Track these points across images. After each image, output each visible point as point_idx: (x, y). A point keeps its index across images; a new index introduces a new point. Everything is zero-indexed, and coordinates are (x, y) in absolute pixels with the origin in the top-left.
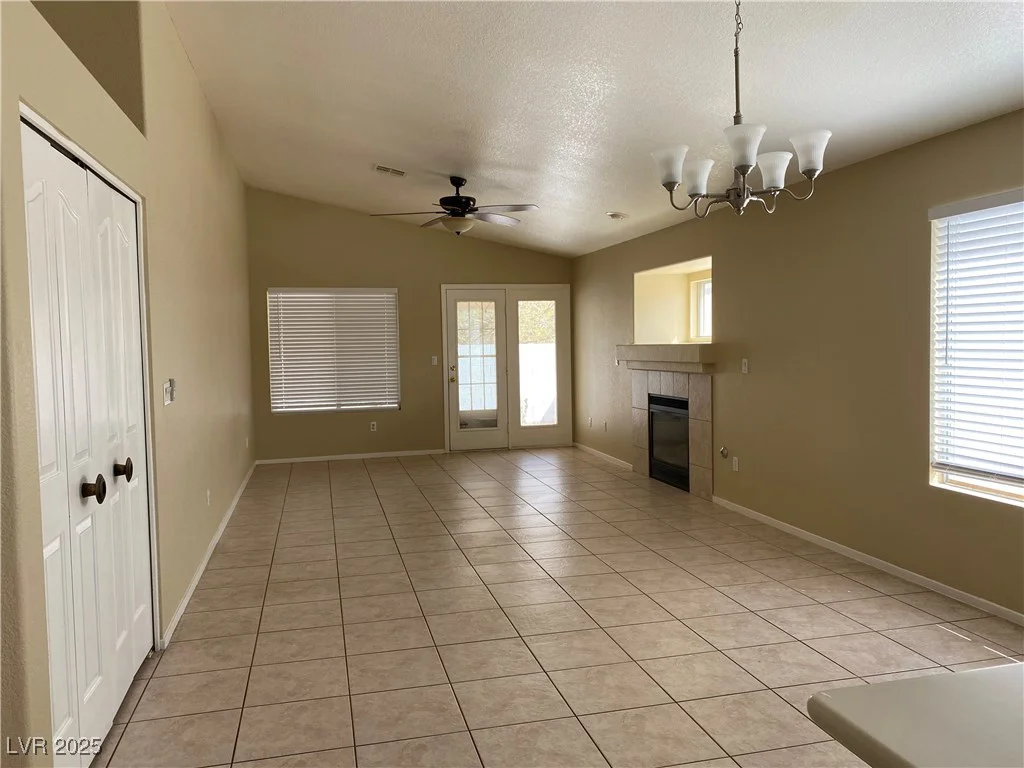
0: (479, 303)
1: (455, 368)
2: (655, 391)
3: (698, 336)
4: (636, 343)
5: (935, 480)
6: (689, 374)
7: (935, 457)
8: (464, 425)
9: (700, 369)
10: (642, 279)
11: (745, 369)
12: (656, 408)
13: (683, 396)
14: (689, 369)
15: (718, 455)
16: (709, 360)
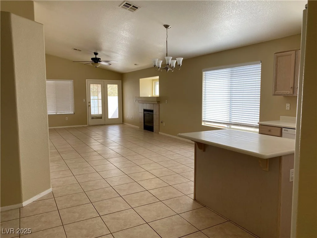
0: (96, 85)
1: (90, 102)
2: (145, 108)
3: (155, 95)
4: (140, 96)
5: (203, 124)
6: (154, 104)
7: (203, 119)
8: (93, 118)
9: (156, 103)
10: (141, 80)
11: (166, 102)
12: (145, 112)
13: (152, 109)
14: (153, 103)
15: (160, 123)
16: (158, 101)
